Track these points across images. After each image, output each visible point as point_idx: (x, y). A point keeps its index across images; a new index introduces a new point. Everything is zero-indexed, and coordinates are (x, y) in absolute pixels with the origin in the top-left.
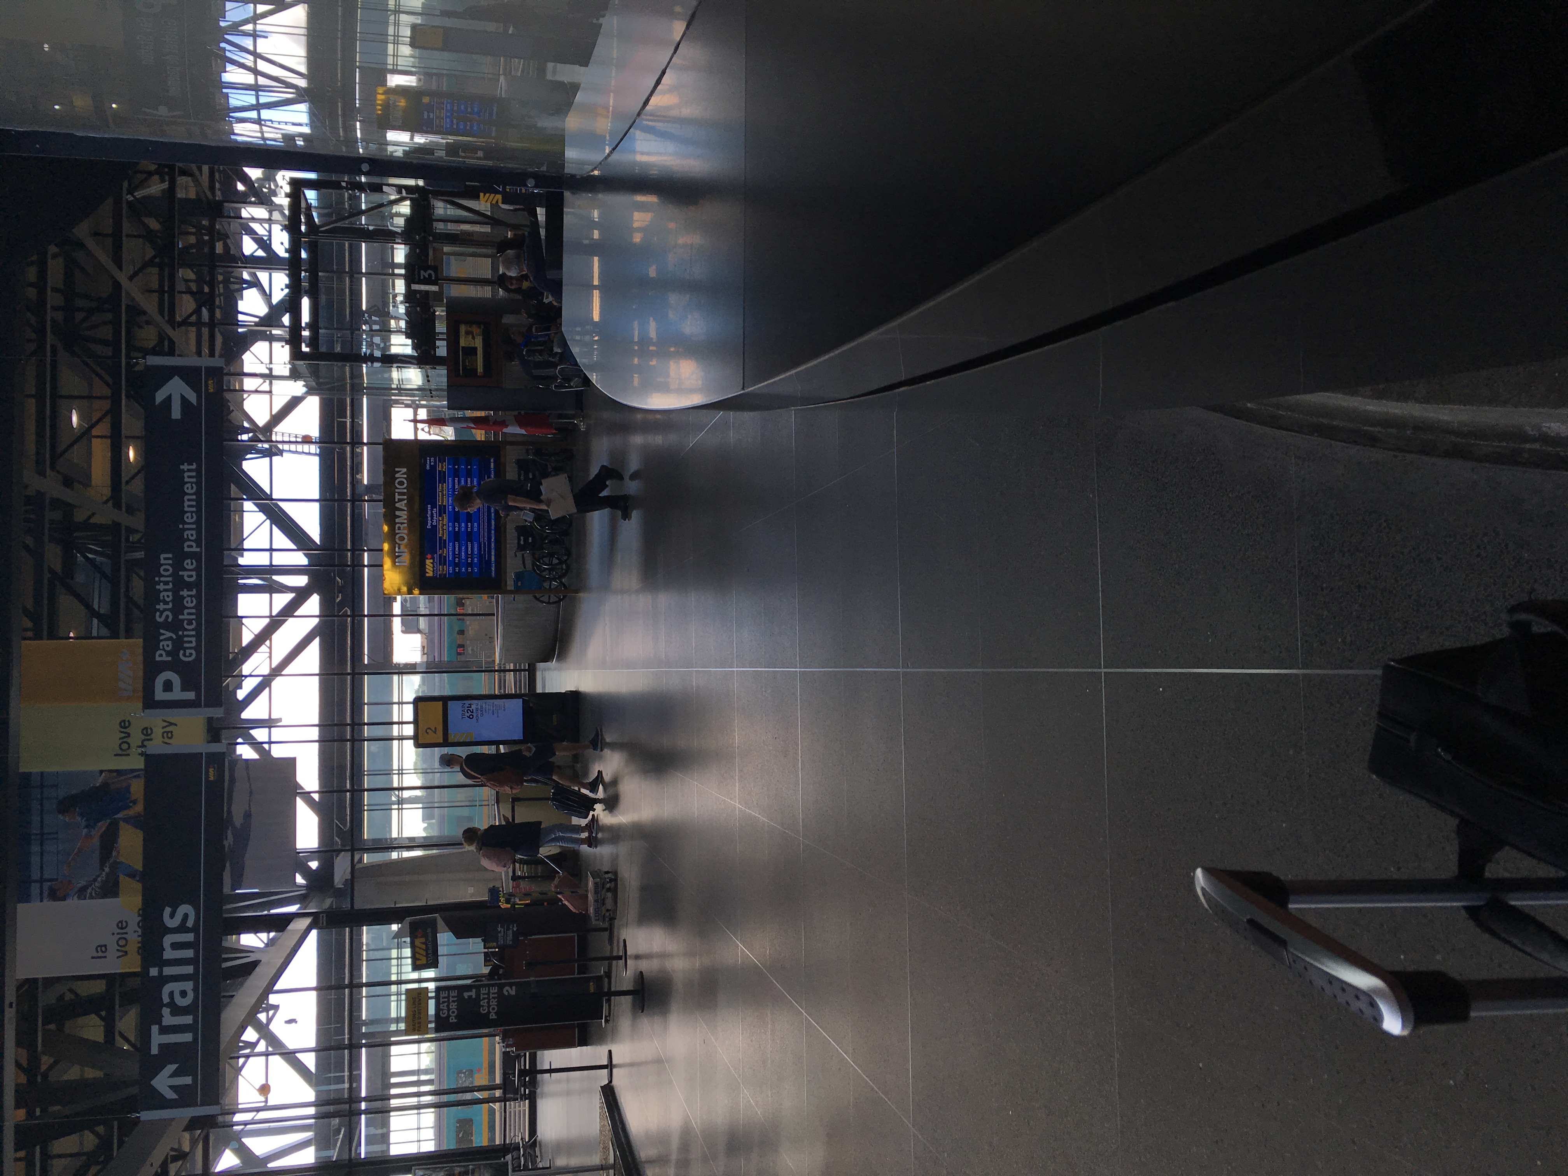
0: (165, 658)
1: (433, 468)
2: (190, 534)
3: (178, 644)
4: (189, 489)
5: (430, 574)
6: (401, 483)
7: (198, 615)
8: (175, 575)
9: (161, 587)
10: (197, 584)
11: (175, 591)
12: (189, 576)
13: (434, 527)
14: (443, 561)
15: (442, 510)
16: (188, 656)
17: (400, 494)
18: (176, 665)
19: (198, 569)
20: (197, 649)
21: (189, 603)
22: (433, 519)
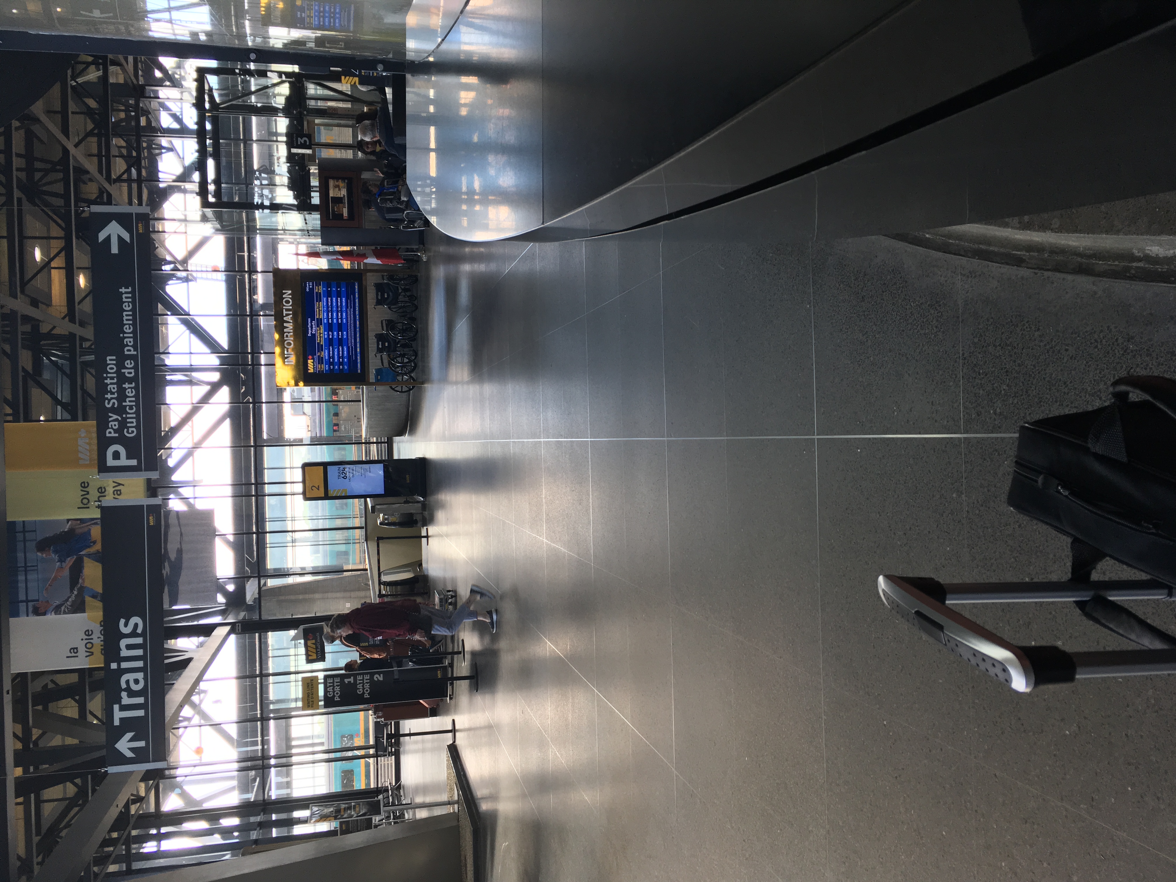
0: (113, 435)
1: (312, 290)
2: (129, 341)
3: (123, 424)
4: (127, 307)
5: (311, 370)
6: (288, 302)
7: (137, 401)
8: (118, 372)
9: (108, 381)
10: (134, 379)
11: (119, 384)
12: (128, 372)
13: (314, 335)
14: (321, 360)
15: (319, 322)
16: (131, 433)
17: (287, 310)
18: (121, 440)
19: (135, 368)
20: (137, 427)
21: (130, 393)
22: (313, 329)
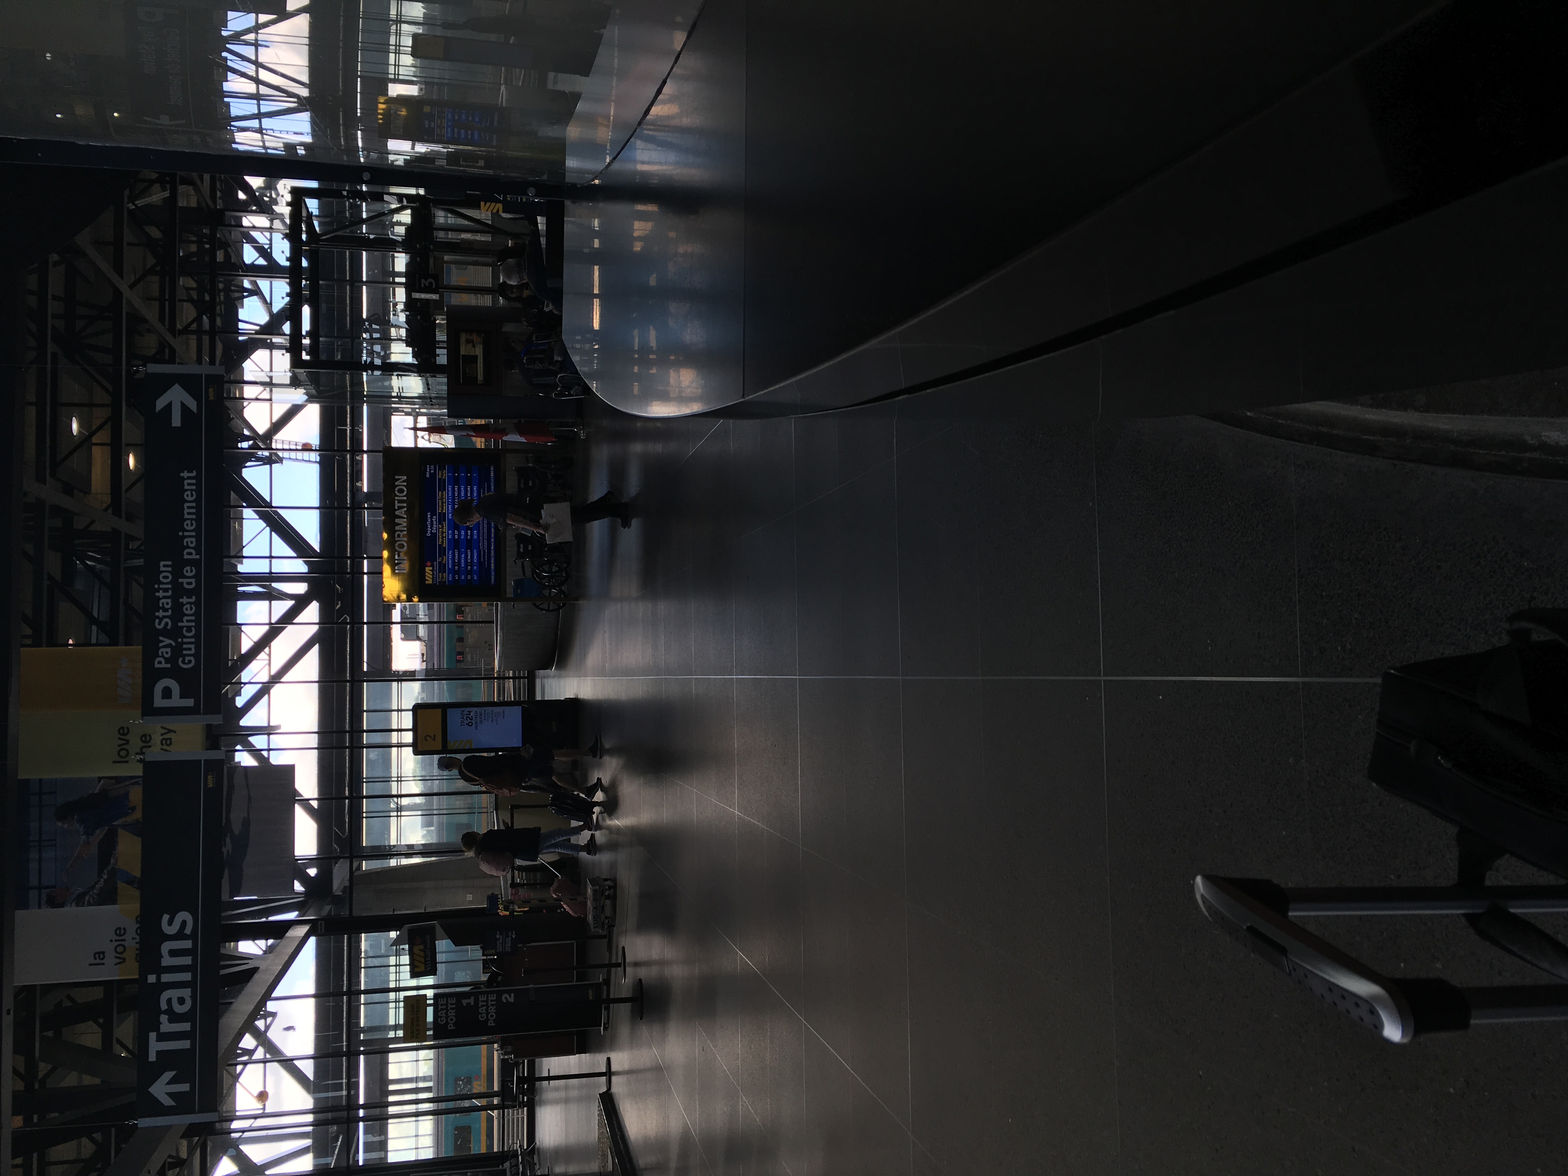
0: (164, 665)
1: (433, 475)
2: (191, 542)
3: (178, 651)
4: (188, 496)
5: (429, 581)
6: (401, 491)
7: (197, 621)
8: (174, 582)
9: (161, 594)
10: (195, 592)
11: (175, 598)
12: (188, 583)
13: (434, 535)
14: (442, 568)
15: (442, 518)
16: (187, 664)
17: (400, 501)
18: (174, 673)
19: (197, 576)
20: (197, 656)
21: (189, 610)
22: (433, 526)
